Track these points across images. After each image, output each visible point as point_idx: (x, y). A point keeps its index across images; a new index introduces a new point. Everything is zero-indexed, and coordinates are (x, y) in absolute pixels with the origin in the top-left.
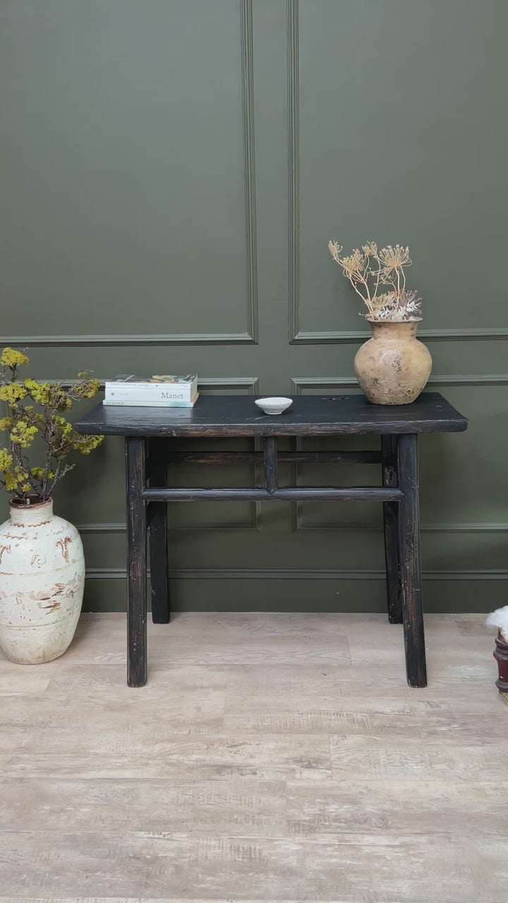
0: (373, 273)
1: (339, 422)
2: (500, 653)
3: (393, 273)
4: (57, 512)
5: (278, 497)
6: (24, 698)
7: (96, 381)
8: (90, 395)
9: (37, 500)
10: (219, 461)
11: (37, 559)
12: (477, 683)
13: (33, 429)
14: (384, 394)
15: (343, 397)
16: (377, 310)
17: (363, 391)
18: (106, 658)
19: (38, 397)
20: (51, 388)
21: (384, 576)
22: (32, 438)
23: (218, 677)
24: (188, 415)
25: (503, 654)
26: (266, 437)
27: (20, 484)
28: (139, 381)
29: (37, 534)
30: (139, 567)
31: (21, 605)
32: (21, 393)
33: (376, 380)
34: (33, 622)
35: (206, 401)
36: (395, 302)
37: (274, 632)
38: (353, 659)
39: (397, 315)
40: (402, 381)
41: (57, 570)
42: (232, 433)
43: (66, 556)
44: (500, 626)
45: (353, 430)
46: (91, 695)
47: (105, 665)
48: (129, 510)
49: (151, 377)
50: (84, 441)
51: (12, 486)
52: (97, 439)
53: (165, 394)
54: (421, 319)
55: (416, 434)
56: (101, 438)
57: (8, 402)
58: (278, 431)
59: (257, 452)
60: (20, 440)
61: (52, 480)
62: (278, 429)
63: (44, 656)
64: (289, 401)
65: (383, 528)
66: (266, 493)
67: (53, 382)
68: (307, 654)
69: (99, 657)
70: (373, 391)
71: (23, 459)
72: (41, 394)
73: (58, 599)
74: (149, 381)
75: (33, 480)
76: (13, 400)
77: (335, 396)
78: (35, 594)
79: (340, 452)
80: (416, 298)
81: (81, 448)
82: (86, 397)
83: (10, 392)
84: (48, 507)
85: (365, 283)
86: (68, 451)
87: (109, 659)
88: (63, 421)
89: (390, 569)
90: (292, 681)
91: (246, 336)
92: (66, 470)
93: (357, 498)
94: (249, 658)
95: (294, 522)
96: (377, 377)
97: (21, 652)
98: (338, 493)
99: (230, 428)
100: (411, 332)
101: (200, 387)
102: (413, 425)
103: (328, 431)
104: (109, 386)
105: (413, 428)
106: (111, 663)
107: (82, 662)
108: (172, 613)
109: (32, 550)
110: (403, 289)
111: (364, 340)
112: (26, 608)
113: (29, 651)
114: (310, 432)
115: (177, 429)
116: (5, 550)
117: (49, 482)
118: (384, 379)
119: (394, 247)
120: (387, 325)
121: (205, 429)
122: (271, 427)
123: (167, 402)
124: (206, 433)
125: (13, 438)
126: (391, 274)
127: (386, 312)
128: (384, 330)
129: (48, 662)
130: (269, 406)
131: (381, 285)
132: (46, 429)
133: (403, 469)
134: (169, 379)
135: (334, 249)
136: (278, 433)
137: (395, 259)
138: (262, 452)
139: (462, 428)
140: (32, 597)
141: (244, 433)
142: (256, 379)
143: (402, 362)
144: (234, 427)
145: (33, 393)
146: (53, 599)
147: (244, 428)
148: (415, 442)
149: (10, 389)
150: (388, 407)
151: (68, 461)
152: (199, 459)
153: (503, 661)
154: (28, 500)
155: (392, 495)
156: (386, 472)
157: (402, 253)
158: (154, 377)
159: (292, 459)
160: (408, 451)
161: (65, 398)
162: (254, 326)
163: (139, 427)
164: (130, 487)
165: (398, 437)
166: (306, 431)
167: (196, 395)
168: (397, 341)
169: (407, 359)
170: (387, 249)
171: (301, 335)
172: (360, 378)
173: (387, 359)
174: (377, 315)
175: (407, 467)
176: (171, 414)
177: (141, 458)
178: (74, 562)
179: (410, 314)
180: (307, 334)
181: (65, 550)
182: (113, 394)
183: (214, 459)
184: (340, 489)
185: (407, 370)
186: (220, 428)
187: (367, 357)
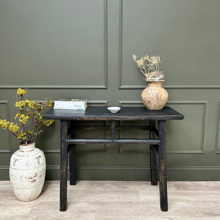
0: (148, 65)
1: (138, 115)
3: (154, 65)
4: (36, 146)
5: (116, 142)
6: (21, 216)
7: (52, 101)
9: (29, 143)
10: (94, 129)
11: (28, 164)
12: (185, 209)
13: (27, 117)
14: (152, 106)
15: (137, 107)
16: (149, 77)
17: (145, 105)
19: (30, 106)
20: (36, 103)
21: (150, 169)
22: (27, 120)
23: (93, 207)
24: (84, 112)
26: (112, 121)
27: (22, 137)
28: (67, 101)
29: (28, 154)
31: (22, 181)
32: (24, 104)
33: (150, 101)
34: (26, 187)
35: (90, 108)
36: (155, 75)
37: (112, 189)
38: (140, 199)
39: (157, 79)
40: (159, 102)
41: (35, 168)
42: (100, 119)
43: (39, 163)
45: (143, 119)
46: (46, 215)
47: (52, 202)
48: (61, 147)
49: (71, 100)
50: (47, 121)
51: (20, 137)
52: (52, 121)
53: (75, 105)
54: (165, 81)
55: (165, 120)
56: (53, 120)
57: (19, 107)
59: (107, 126)
60: (22, 121)
61: (35, 135)
62: (116, 118)
63: (30, 199)
64: (120, 108)
65: (150, 152)
66: (111, 141)
67: (37, 101)
68: (124, 197)
69: (50, 199)
70: (148, 105)
71: (25, 128)
72: (32, 105)
73: (35, 178)
75: (29, 135)
76: (21, 107)
77: (134, 107)
78: (27, 177)
79: (136, 126)
80: (163, 74)
81: (46, 124)
82: (48, 106)
83: (20, 104)
84: (33, 145)
85: (145, 69)
86: (42, 125)
87: (54, 199)
88: (39, 114)
89: (152, 167)
90: (120, 209)
91: (104, 87)
92: (40, 132)
93: (144, 143)
94: (103, 199)
95: (119, 150)
97: (22, 197)
99: (99, 117)
100: (161, 85)
101: (88, 104)
102: (164, 117)
103: (134, 119)
104: (56, 103)
105: (165, 118)
106: (54, 201)
107: (44, 201)
108: (77, 181)
109: (26, 161)
110: (158, 71)
111: (144, 88)
112: (24, 182)
113: (25, 197)
115: (79, 117)
116: (17, 161)
117: (34, 136)
118: (152, 101)
119: (155, 56)
120: (153, 83)
121: (89, 117)
122: (113, 117)
123: (76, 108)
124: (89, 119)
125: (20, 120)
127: (153, 78)
129: (32, 200)
130: (112, 110)
131: (150, 69)
132: (34, 117)
133: (160, 133)
134: (77, 100)
135: (134, 57)
136: (116, 119)
137: (155, 61)
138: (110, 126)
139: (182, 118)
140: (26, 178)
141: (104, 119)
142: (107, 101)
143: (159, 95)
144: (100, 117)
145: (28, 104)
146: (33, 178)
147: (104, 117)
148: (165, 123)
149: (20, 103)
150: (153, 111)
151: (41, 129)
152: (87, 128)
154: (26, 142)
155: (156, 142)
156: (151, 133)
157: (158, 59)
159: (119, 128)
160: (162, 126)
161: (41, 106)
162: (106, 83)
163: (65, 117)
164: (62, 139)
165: (159, 121)
166: (126, 119)
167: (87, 106)
168: (157, 88)
169: (160, 94)
170: (153, 57)
171: (122, 87)
172: (143, 101)
173: (154, 94)
174: (150, 79)
175: (162, 132)
176: (77, 112)
177: (66, 128)
178: (42, 164)
179: (161, 79)
180: (125, 86)
181: (38, 160)
182: (57, 105)
183: (92, 128)
184: (138, 140)
185: (160, 98)
186: (95, 117)
187: (146, 93)
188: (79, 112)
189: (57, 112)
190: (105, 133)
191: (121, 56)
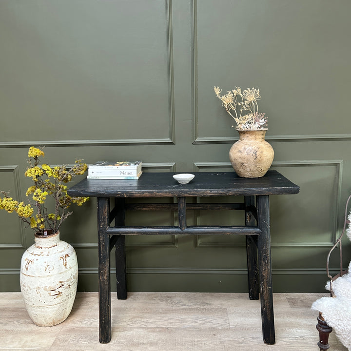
0: (239, 104)
1: (222, 188)
2: (320, 327)
3: (250, 104)
4: (62, 238)
5: (187, 232)
7: (85, 165)
8: (82, 173)
9: (50, 233)
10: (153, 209)
11: (48, 268)
12: (304, 341)
13: (45, 193)
14: (247, 172)
15: (222, 173)
16: (242, 124)
17: (235, 170)
18: (89, 323)
19: (50, 175)
20: (60, 169)
21: (247, 273)
22: (45, 198)
23: (153, 337)
24: (135, 184)
25: (323, 328)
26: (179, 197)
27: (38, 225)
28: (108, 165)
29: (49, 252)
30: (105, 274)
31: (39, 294)
32: (40, 172)
33: (243, 164)
34: (46, 303)
35: (146, 177)
36: (252, 120)
37: (185, 305)
38: (231, 324)
39: (254, 127)
40: (258, 164)
41: (60, 273)
42: (160, 194)
43: (66, 265)
44: (321, 311)
45: (231, 193)
46: (78, 349)
47: (88, 327)
48: (100, 240)
49: (116, 163)
50: (79, 198)
51: (34, 226)
53: (122, 172)
54: (268, 129)
55: (268, 196)
57: (32, 178)
59: (175, 204)
60: (38, 199)
61: (59, 221)
62: (186, 192)
63: (54, 322)
64: (193, 176)
65: (246, 246)
66: (180, 230)
67: (61, 166)
68: (204, 320)
69: (85, 322)
70: (241, 170)
72: (52, 173)
73: (61, 290)
74: (114, 165)
75: (49, 221)
76: (35, 177)
77: (218, 173)
78: (47, 288)
79: (221, 204)
80: (264, 118)
81: (77, 202)
82: (80, 174)
83: (33, 172)
84: (56, 236)
85: (235, 110)
86: (70, 204)
87: (91, 323)
89: (250, 269)
90: (196, 339)
91: (168, 140)
92: (68, 215)
93: (233, 233)
94: (171, 323)
95: (196, 243)
96: (243, 162)
97: (40, 320)
98: (222, 230)
99: (158, 192)
100: (262, 136)
101: (143, 168)
102: (266, 190)
103: (216, 193)
104: (91, 168)
105: (267, 192)
106: (92, 326)
107: (76, 325)
109: (45, 263)
110: (257, 112)
111: (234, 142)
112: (42, 295)
113: (45, 320)
114: (205, 195)
115: (127, 193)
116: (30, 262)
117: (58, 222)
118: (247, 163)
119: (251, 89)
120: (248, 132)
121: (143, 193)
122: (182, 192)
123: (123, 177)
124: (143, 195)
125: (34, 198)
126: (249, 105)
127: (247, 125)
128: (247, 135)
129: (56, 325)
130: (181, 179)
131: (243, 111)
132: (56, 193)
133: (260, 216)
134: (126, 164)
135: (217, 91)
136: (186, 195)
137: (251, 96)
139: (296, 191)
140: (45, 289)
141: (166, 195)
142: (174, 163)
143: (258, 153)
145: (47, 172)
146: (58, 290)
147: (166, 192)
148: (267, 200)
149: (33, 170)
151: (70, 210)
152: (143, 208)
153: (323, 332)
155: (254, 232)
156: (247, 215)
157: (256, 93)
158: (117, 163)
159: (194, 208)
160: (264, 205)
161: (67, 175)
162: (173, 135)
163: (104, 192)
164: (99, 227)
165: (257, 197)
166: (203, 194)
167: (141, 172)
168: (255, 141)
169: (261, 152)
170: (247, 90)
171: (198, 139)
172: (233, 163)
173: (249, 151)
174: (242, 127)
175: (263, 215)
177: (106, 210)
178: (70, 268)
179: (262, 126)
180: (202, 138)
181: (65, 262)
182: (93, 172)
183: (151, 208)
184: (223, 228)
185: (260, 157)
186: (152, 192)
187: (237, 151)
188: (128, 184)
189: (92, 183)
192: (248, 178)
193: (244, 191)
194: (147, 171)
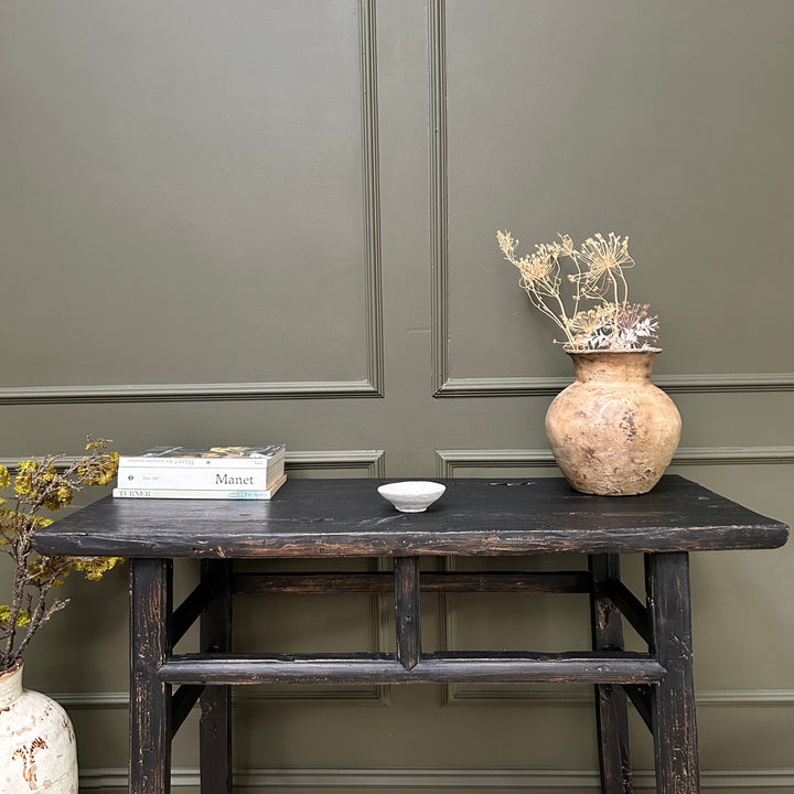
0: (572, 278)
1: (539, 527)
3: (602, 281)
7: (117, 457)
8: (103, 480)
10: (318, 589)
14: (604, 477)
15: (524, 482)
16: (581, 333)
17: (563, 472)
21: (595, 782)
24: (261, 513)
26: (399, 558)
33: (591, 451)
36: (613, 322)
40: (638, 454)
42: (334, 549)
43: (31, 777)
48: (135, 703)
49: (208, 450)
53: (222, 476)
54: (659, 349)
55: (686, 553)
58: (422, 546)
59: (383, 573)
61: (24, 630)
62: (421, 542)
64: (441, 488)
67: (41, 460)
70: (584, 471)
74: (200, 456)
77: (511, 480)
79: (519, 573)
80: (648, 316)
82: (97, 483)
85: (557, 296)
89: (608, 776)
91: (363, 385)
92: (53, 610)
93: (575, 678)
95: (444, 694)
96: (592, 447)
98: (540, 668)
99: (329, 540)
100: (645, 371)
102: (681, 535)
103: (517, 546)
104: (128, 466)
105: (684, 541)
110: (625, 303)
111: (558, 390)
114: (483, 549)
115: (227, 543)
117: (18, 632)
118: (605, 449)
119: (605, 237)
120: (603, 358)
121: (281, 543)
122: (408, 539)
123: (224, 491)
124: (280, 552)
127: (600, 338)
128: (600, 366)
130: (404, 497)
132: (18, 540)
133: (662, 621)
134: (236, 453)
135: (506, 242)
136: (421, 551)
137: (605, 257)
138: (391, 573)
139: (776, 539)
141: (356, 550)
142: (380, 453)
143: (636, 420)
144: (338, 539)
147: (356, 540)
148: (684, 568)
150: (610, 499)
152: (285, 587)
155: (643, 673)
156: (600, 608)
157: (618, 248)
158: (213, 449)
159: (440, 586)
160: (672, 584)
161: (57, 485)
162: (377, 368)
163: (153, 541)
164: (135, 657)
165: (650, 560)
166: (476, 546)
167: (281, 478)
168: (624, 385)
169: (644, 416)
170: (596, 239)
171: (452, 384)
172: (558, 451)
173: (610, 414)
174: (585, 342)
175: (669, 617)
176: (224, 513)
177: (157, 600)
178: (48, 785)
179: (641, 340)
180: (461, 381)
181: (29, 765)
182: (130, 478)
183: (310, 585)
184: (543, 660)
185: (646, 433)
186: (310, 541)
187: (572, 412)
188: (235, 514)
189: (127, 512)
190: (374, 607)
191: (444, 243)
192: (605, 496)
193: (610, 539)
194: (299, 474)
